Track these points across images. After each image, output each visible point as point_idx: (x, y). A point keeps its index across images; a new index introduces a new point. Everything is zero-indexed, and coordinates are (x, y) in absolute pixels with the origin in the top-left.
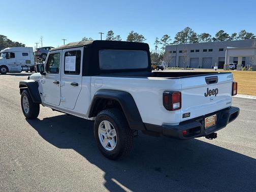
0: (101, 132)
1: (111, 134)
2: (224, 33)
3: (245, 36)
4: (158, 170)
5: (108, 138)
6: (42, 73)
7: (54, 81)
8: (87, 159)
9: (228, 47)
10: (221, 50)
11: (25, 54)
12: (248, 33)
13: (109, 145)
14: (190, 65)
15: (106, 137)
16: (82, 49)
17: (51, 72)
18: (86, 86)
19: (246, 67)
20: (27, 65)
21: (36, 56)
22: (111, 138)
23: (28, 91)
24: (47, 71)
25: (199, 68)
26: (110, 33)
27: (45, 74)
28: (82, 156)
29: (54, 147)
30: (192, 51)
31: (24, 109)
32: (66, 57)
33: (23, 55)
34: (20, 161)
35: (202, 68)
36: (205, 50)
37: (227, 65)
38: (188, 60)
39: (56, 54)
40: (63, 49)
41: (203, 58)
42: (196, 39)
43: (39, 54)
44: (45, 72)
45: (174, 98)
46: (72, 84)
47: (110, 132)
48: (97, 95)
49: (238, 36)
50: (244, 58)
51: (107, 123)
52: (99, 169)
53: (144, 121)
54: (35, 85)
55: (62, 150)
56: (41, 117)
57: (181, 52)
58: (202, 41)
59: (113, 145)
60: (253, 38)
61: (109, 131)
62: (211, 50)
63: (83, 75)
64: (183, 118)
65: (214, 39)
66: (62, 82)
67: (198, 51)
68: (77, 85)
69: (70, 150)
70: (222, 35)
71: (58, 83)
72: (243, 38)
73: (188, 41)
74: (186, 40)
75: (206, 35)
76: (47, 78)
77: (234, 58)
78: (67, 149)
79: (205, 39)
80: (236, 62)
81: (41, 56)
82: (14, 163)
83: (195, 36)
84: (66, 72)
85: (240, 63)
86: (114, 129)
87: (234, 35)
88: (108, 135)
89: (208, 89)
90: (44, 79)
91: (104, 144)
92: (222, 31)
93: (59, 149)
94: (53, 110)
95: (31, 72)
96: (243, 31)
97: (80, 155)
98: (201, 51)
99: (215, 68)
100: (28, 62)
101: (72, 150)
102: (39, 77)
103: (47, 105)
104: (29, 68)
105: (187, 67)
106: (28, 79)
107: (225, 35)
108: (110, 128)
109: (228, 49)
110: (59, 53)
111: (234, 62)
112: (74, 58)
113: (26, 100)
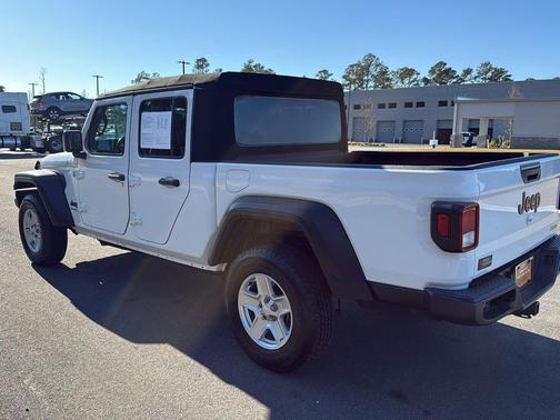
0: (245, 301)
1: (275, 308)
2: (447, 67)
3: (490, 74)
4: (399, 396)
5: (265, 317)
6: (78, 154)
7: (109, 173)
8: (213, 372)
9: (460, 99)
10: (443, 104)
11: (9, 109)
12: (496, 69)
13: (269, 335)
14: (377, 135)
15: (258, 315)
16: (189, 95)
17: (101, 152)
18: (203, 188)
19: (497, 142)
20: (15, 133)
21: (35, 112)
22: (274, 319)
23: (38, 198)
24: (89, 148)
25: (397, 142)
26: (201, 63)
27: (84, 156)
28: (197, 364)
29: (120, 339)
30: (382, 106)
31: (28, 241)
32: (144, 114)
33: (4, 111)
34: (40, 383)
35: (402, 142)
36: (409, 105)
37: (456, 137)
38: (372, 124)
39: (112, 105)
40: (134, 94)
41: (405, 121)
42: (388, 79)
43: (42, 107)
44: (85, 150)
45: (465, 220)
46: (162, 182)
47: (271, 302)
48: (234, 210)
49: (474, 74)
50: (491, 121)
51: (263, 281)
52: (250, 398)
53: (370, 277)
54: (57, 183)
55: (141, 346)
56: (70, 261)
57: (357, 107)
58: (400, 84)
59: (282, 337)
60: (506, 79)
61: (267, 300)
62: (421, 104)
63: (193, 159)
64: (479, 269)
65: (425, 80)
66: (134, 176)
67: (393, 106)
68: (176, 183)
69: (163, 346)
70: (443, 73)
71: (122, 178)
72: (485, 79)
73: (371, 84)
74: (368, 81)
75: (408, 72)
76: (88, 166)
77: (470, 121)
78: (155, 345)
79: (406, 81)
80: (476, 131)
81: (46, 113)
82: (25, 390)
83: (385, 72)
84: (144, 152)
85: (483, 131)
86: (285, 297)
87: (468, 72)
88: (267, 309)
89: (524, 194)
90: (81, 167)
91: (255, 332)
92: (442, 64)
93: (136, 345)
94: (103, 243)
95: (23, 150)
96: (487, 64)
97: (192, 362)
98: (400, 105)
99: (432, 142)
100: (17, 126)
101: (169, 347)
102: (67, 164)
103: (86, 232)
104: (19, 142)
105: (371, 141)
106: (37, 168)
107: (449, 73)
108: (270, 293)
109: (459, 102)
110: (125, 104)
111: (470, 130)
112: (168, 115)
113: (33, 220)
